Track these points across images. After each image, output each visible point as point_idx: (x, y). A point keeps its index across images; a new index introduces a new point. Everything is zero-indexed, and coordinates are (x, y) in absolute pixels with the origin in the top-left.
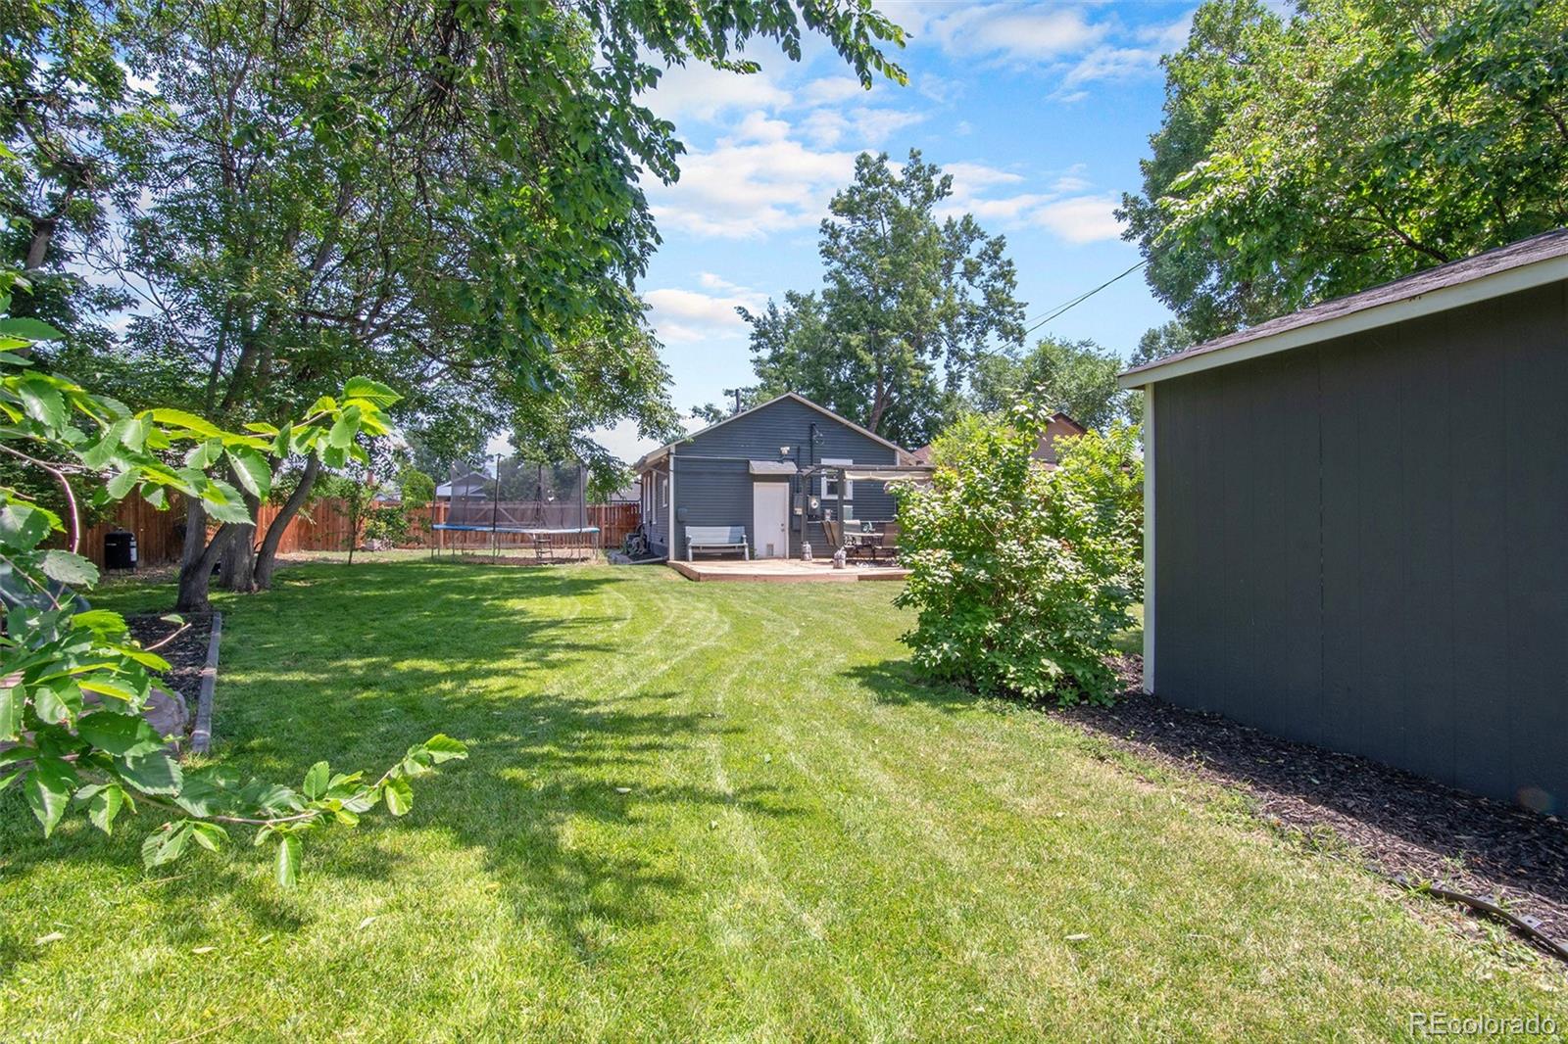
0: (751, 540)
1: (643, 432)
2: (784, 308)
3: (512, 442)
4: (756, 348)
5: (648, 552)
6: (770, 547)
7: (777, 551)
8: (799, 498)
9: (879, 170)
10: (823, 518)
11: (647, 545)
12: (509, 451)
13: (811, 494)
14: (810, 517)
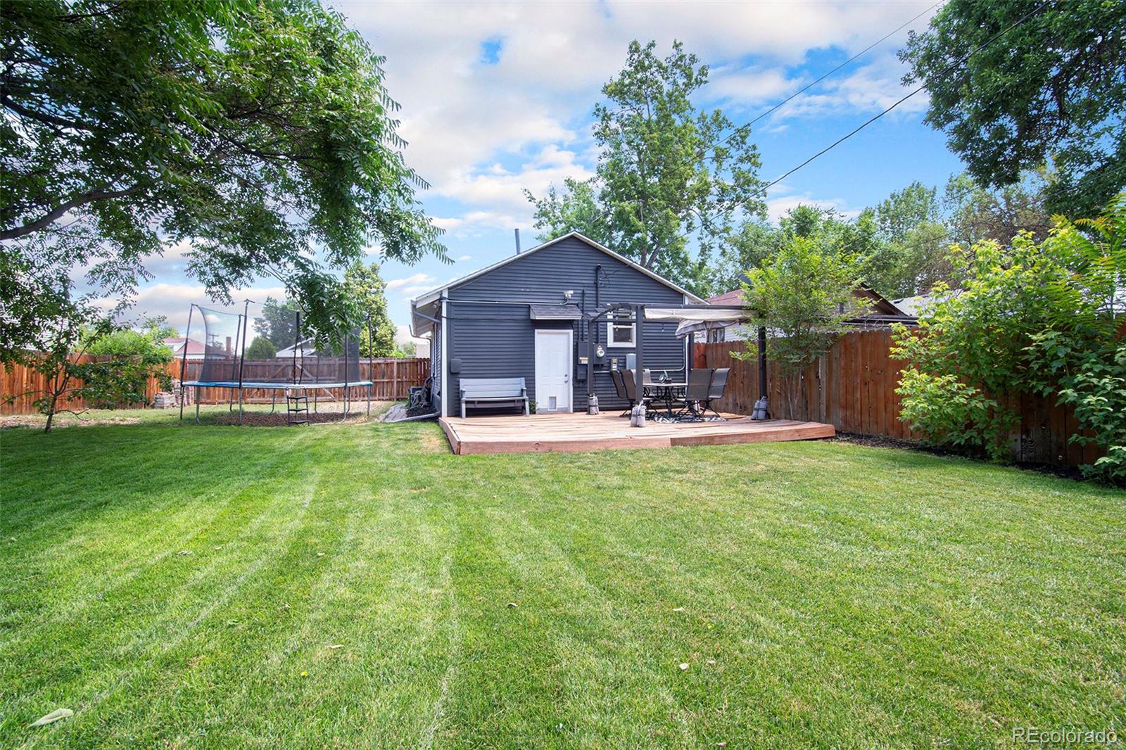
0: (531, 393)
2: (562, 192)
6: (553, 399)
7: (561, 404)
9: (648, 55)
10: (610, 367)
11: (430, 398)
13: (597, 342)
14: (596, 366)
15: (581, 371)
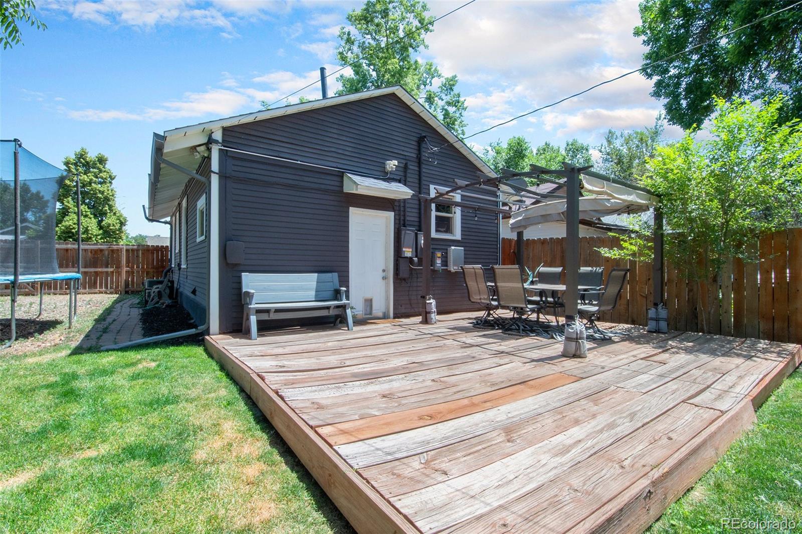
0: (344, 295)
6: (369, 302)
7: (378, 308)
8: (408, 235)
13: (420, 230)
15: (403, 266)
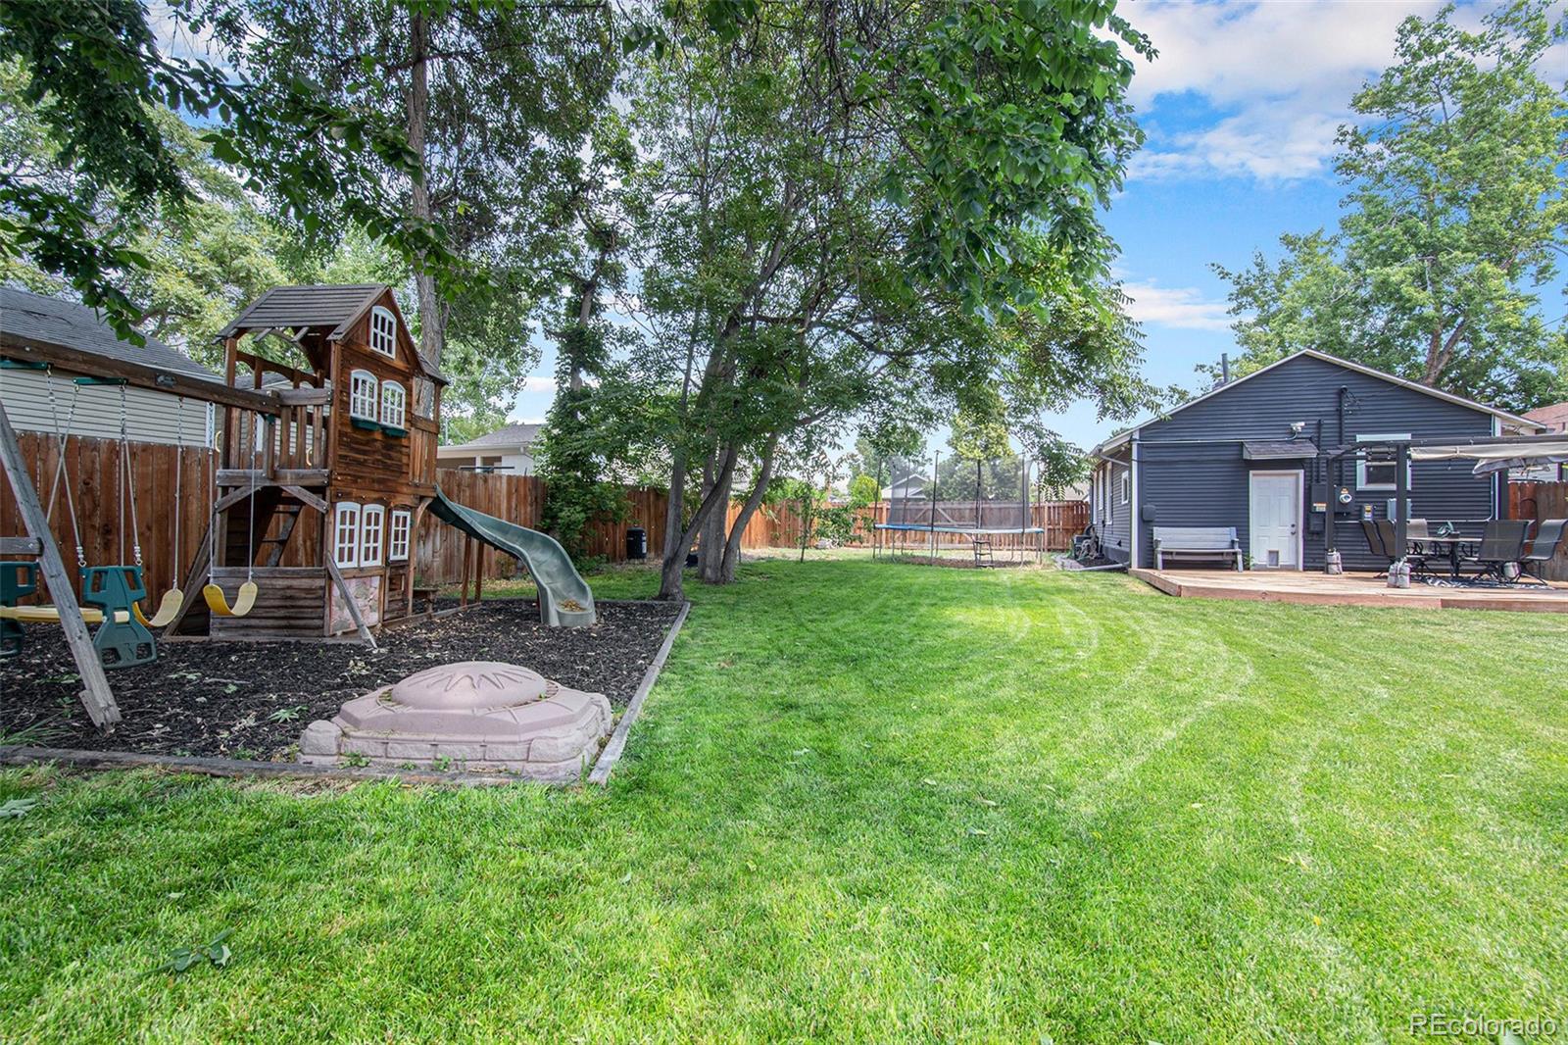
0: (1245, 544)
1: (1104, 411)
2: (1276, 257)
3: (950, 443)
4: (1236, 311)
5: (1101, 558)
6: (1274, 554)
7: (1285, 559)
9: (1439, 29)
10: (1360, 515)
11: (1100, 549)
12: (947, 453)
13: (1340, 485)
14: (1338, 515)
15: (1315, 522)
